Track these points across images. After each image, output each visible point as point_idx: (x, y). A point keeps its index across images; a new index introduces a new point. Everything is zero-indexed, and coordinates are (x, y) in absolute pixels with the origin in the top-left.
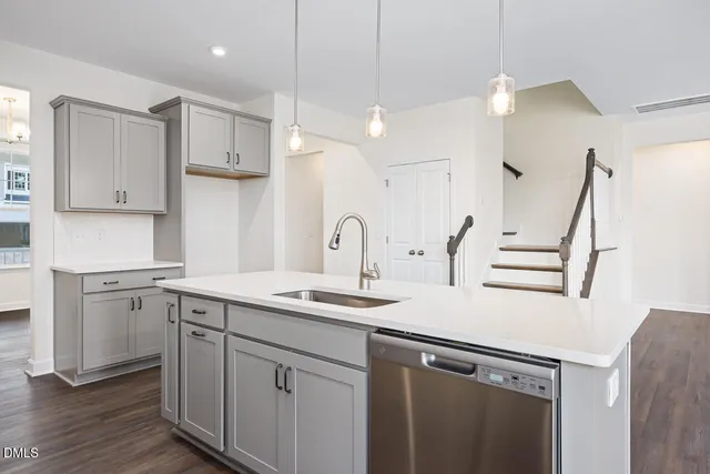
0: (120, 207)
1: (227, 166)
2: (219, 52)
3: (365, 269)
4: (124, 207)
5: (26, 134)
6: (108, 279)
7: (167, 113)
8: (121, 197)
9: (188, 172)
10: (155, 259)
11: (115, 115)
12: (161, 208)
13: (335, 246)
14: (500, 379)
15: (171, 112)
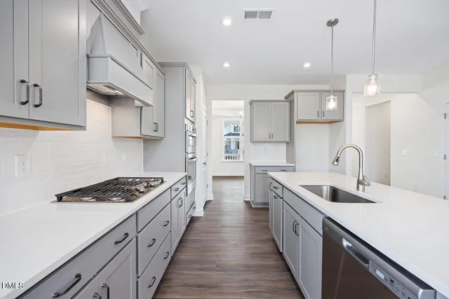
0: (271, 140)
1: (317, 118)
2: (307, 65)
3: (361, 178)
4: (272, 140)
5: (243, 115)
6: (264, 169)
7: (290, 98)
8: (271, 136)
9: (297, 123)
10: (287, 161)
11: (269, 103)
12: (287, 139)
13: (336, 163)
14: (382, 276)
15: (291, 98)
